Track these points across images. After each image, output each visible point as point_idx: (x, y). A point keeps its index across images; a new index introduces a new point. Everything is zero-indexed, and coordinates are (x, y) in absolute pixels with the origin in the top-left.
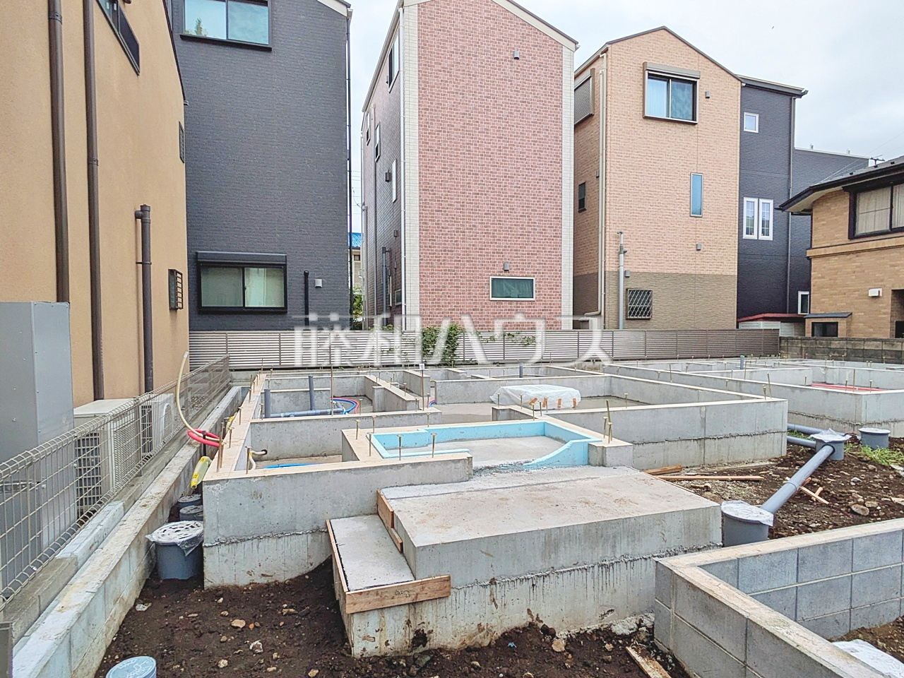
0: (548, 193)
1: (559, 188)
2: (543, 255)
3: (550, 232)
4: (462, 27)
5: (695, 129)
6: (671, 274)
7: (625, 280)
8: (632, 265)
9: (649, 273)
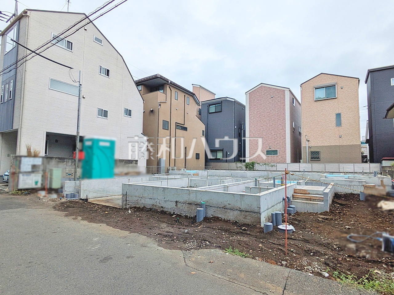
0: (281, 128)
2: (280, 144)
3: (282, 138)
4: (258, 95)
5: (337, 99)
6: (328, 146)
7: (309, 148)
8: (312, 144)
9: (319, 146)
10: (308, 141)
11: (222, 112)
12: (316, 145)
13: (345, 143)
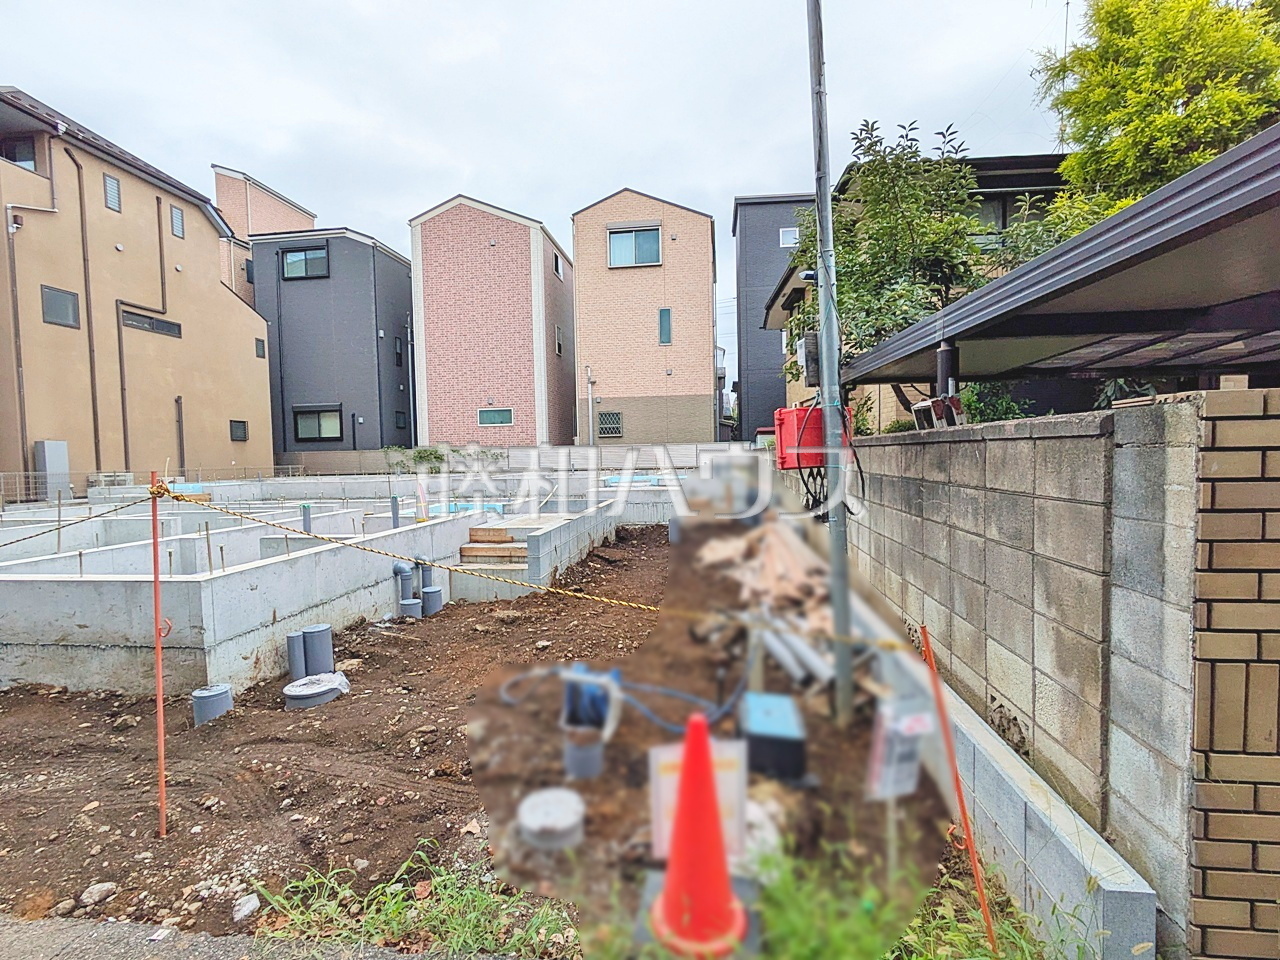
0: (521, 342)
1: (531, 337)
2: (519, 390)
3: (524, 372)
4: (451, 232)
5: (661, 269)
6: (642, 397)
7: (596, 405)
8: (603, 392)
9: (620, 398)
10: (593, 383)
11: (330, 281)
12: (611, 396)
13: (681, 391)
